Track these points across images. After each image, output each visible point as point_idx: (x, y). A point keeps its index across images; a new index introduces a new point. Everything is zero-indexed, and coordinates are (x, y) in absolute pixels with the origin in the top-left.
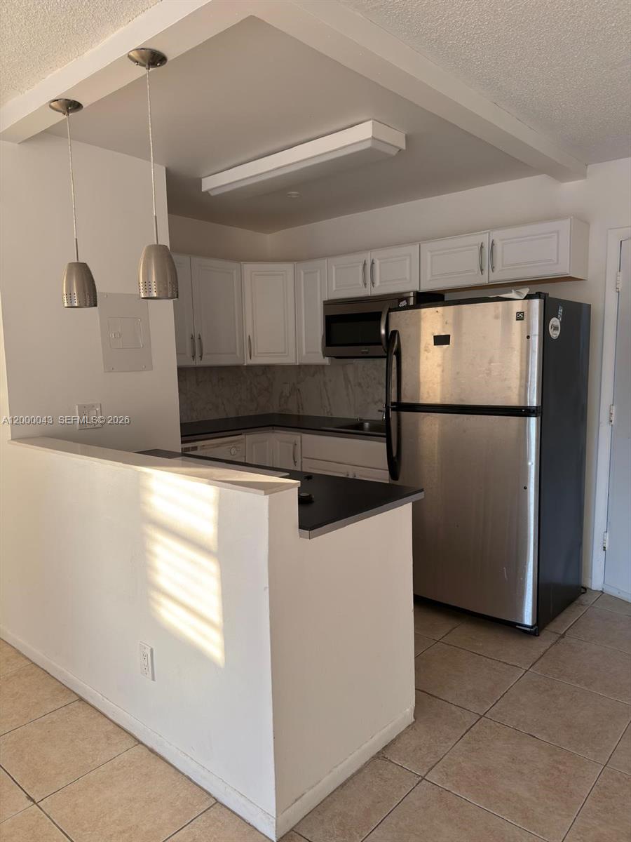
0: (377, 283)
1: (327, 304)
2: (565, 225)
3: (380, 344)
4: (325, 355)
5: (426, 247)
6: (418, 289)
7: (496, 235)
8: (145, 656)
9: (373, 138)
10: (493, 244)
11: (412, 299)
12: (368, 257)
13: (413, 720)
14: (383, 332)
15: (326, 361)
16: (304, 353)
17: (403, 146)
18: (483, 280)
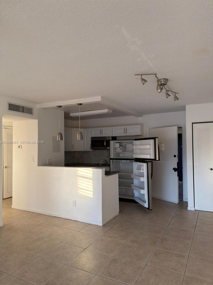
0: (103, 134)
1: (92, 138)
2: (139, 126)
3: (104, 147)
4: (91, 149)
5: (113, 128)
6: (112, 136)
7: (127, 127)
8: (74, 202)
9: (108, 112)
10: (126, 129)
11: (111, 138)
12: (101, 129)
13: (119, 213)
14: (105, 144)
15: (91, 150)
16: (86, 149)
17: (112, 112)
18: (125, 135)
